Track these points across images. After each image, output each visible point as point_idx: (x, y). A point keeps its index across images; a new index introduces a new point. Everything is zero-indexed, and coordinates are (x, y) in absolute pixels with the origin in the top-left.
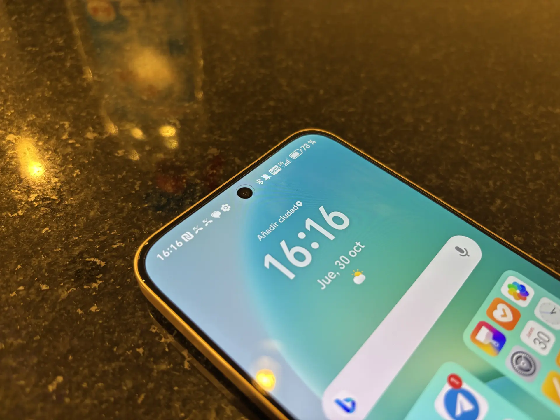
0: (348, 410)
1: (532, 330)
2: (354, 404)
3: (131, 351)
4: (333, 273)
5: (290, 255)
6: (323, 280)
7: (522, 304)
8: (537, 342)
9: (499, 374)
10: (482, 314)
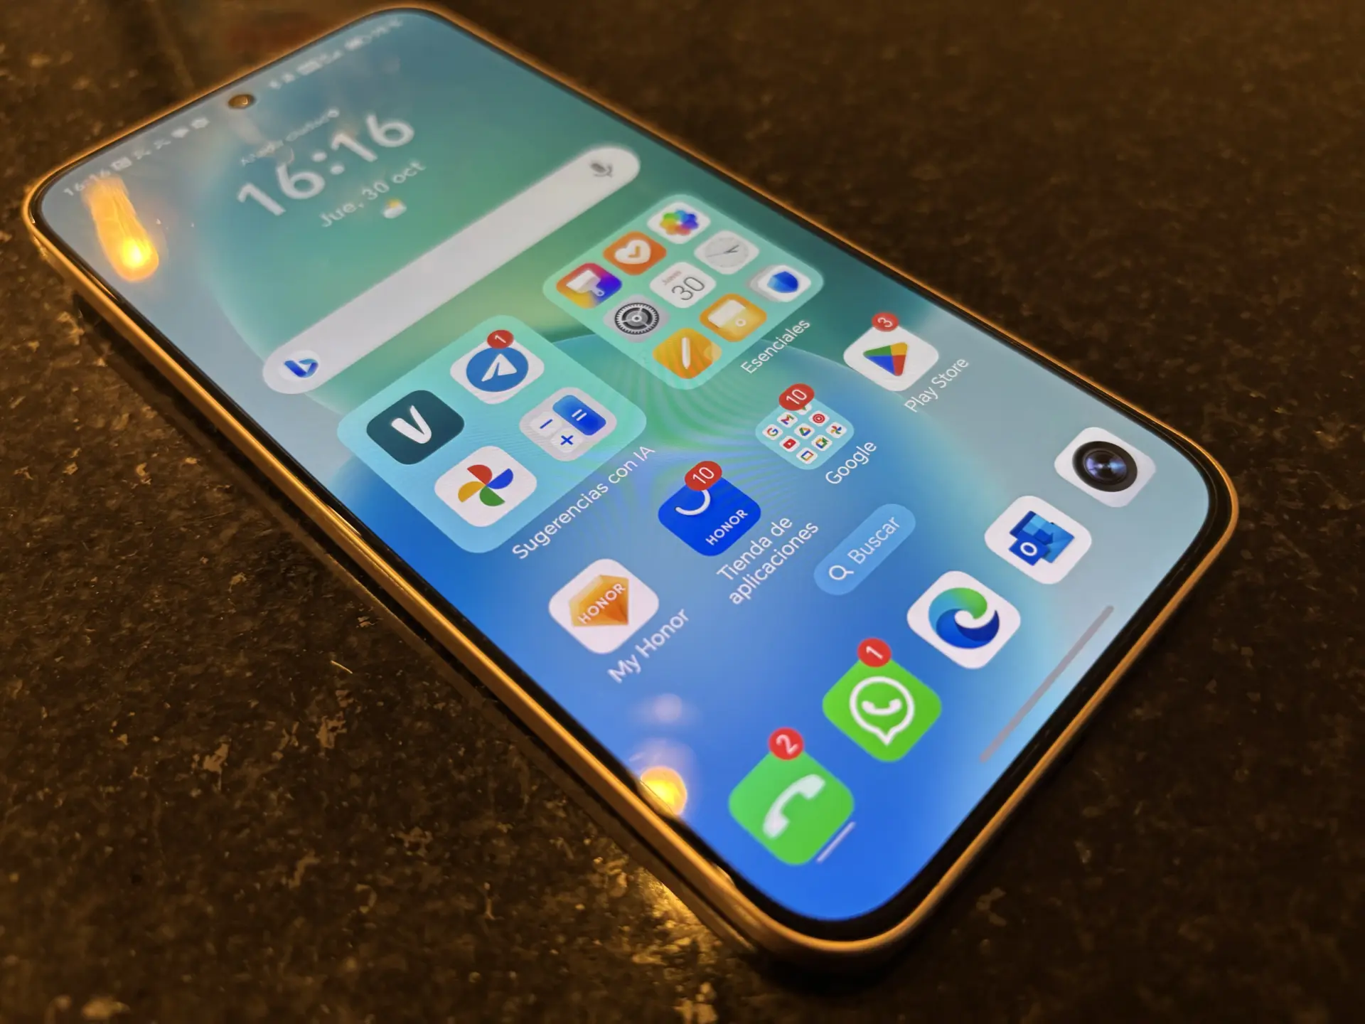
0: (299, 372)
1: (677, 274)
2: (314, 365)
3: (19, 346)
4: (351, 206)
5: (287, 183)
6: (331, 215)
7: (679, 239)
8: (678, 290)
9: (582, 331)
10: (595, 254)
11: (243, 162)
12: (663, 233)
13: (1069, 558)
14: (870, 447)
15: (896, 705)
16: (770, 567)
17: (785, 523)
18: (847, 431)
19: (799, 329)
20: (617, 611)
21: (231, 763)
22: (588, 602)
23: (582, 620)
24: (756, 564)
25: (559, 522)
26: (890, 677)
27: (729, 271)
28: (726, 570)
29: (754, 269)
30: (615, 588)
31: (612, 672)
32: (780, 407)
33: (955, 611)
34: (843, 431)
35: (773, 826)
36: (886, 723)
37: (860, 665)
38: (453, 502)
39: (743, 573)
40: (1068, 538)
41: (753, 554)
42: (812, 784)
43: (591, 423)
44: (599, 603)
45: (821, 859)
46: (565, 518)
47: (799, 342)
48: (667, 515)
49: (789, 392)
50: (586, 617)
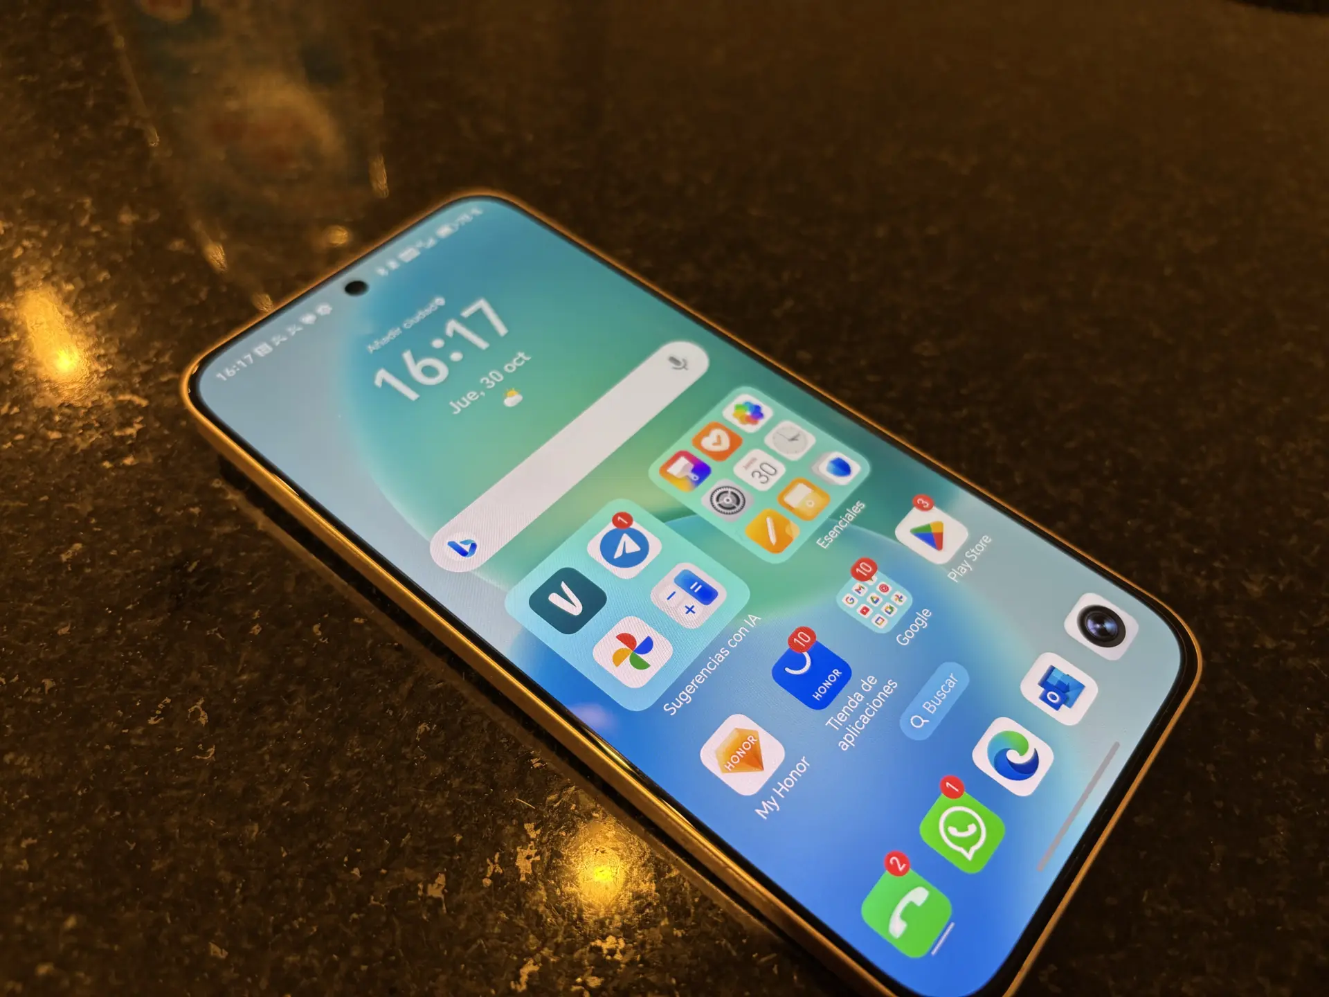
0: (464, 553)
2: (474, 546)
3: (182, 511)
4: (475, 394)
5: (415, 370)
6: (458, 403)
7: (750, 428)
8: (757, 475)
9: (688, 512)
10: (685, 443)
11: (371, 349)
12: (736, 422)
13: (1084, 702)
14: (926, 613)
15: (972, 829)
16: (866, 718)
17: (871, 681)
18: (907, 600)
19: (859, 507)
20: (753, 760)
21: (450, 890)
22: (731, 751)
23: (728, 768)
24: (854, 716)
25: (695, 682)
26: (965, 806)
27: (794, 457)
28: (832, 721)
29: (814, 455)
30: (748, 739)
31: (758, 811)
32: (853, 579)
33: (1005, 751)
34: (905, 598)
35: (896, 928)
36: (967, 843)
37: (943, 797)
38: (609, 666)
39: (845, 725)
40: (1080, 687)
41: (851, 708)
42: (920, 895)
43: (707, 595)
44: (738, 753)
45: (934, 952)
46: (700, 679)
47: (858, 521)
48: (779, 674)
49: (857, 565)
50: (730, 765)
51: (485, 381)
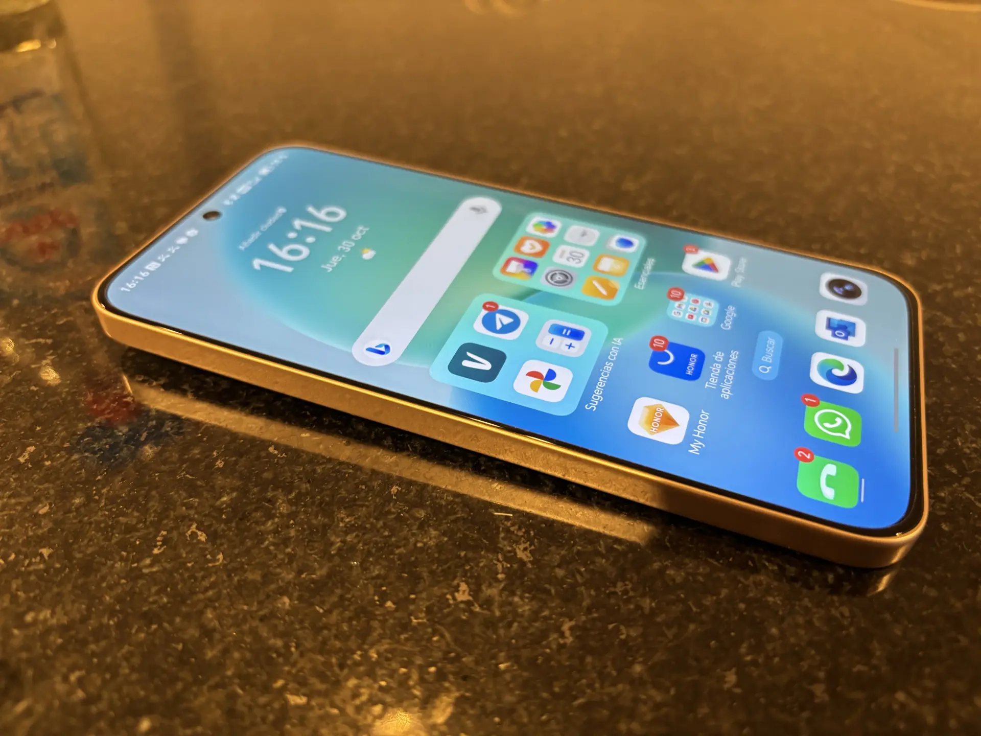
0: (382, 353)
1: (564, 252)
2: (387, 347)
4: (337, 257)
5: (283, 254)
6: (328, 265)
7: (549, 235)
8: (571, 259)
9: (533, 292)
10: (509, 252)
11: (242, 248)
12: (538, 234)
13: (861, 333)
14: (731, 309)
15: (839, 421)
16: (730, 376)
17: (719, 356)
19: (650, 262)
20: (668, 422)
21: (475, 592)
22: (650, 422)
23: (653, 431)
24: (722, 377)
25: (599, 387)
26: (825, 409)
27: (591, 244)
28: (708, 384)
29: (603, 241)
30: (657, 410)
31: (691, 451)
32: (672, 302)
33: (830, 371)
34: (712, 304)
35: (829, 494)
36: (841, 430)
37: (808, 408)
39: (719, 384)
40: (853, 324)
41: (717, 373)
42: (831, 469)
43: (577, 335)
44: (655, 420)
45: (862, 500)
46: (601, 384)
47: (655, 268)
48: (655, 367)
50: (654, 429)
51: (341, 249)
